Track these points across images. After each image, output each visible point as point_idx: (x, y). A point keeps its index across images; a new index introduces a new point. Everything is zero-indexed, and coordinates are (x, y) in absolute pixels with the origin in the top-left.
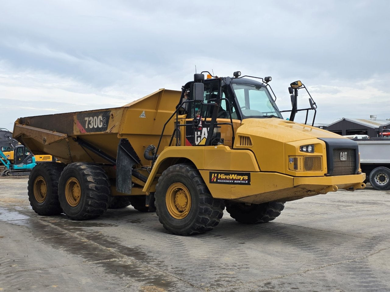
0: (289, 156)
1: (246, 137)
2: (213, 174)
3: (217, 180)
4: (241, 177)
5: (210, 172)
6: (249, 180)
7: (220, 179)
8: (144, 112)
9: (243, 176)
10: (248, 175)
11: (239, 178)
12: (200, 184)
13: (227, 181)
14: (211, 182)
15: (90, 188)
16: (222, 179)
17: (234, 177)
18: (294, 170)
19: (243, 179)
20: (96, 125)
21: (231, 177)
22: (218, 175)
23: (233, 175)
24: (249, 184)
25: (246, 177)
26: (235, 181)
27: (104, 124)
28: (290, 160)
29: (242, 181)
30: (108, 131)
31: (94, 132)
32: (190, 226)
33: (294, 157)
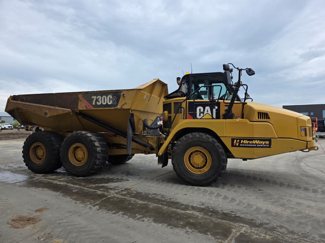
0: (301, 127)
2: (235, 140)
3: (239, 144)
4: (263, 142)
5: (232, 139)
6: (270, 144)
7: (243, 144)
9: (265, 142)
10: (270, 140)
11: (261, 143)
12: (221, 148)
13: (250, 145)
14: (233, 145)
15: (98, 151)
16: (245, 143)
17: (257, 142)
18: (305, 137)
19: (265, 144)
20: (104, 102)
21: (254, 142)
22: (240, 141)
23: (256, 141)
24: (270, 147)
25: (267, 142)
26: (258, 145)
27: (114, 101)
28: (301, 130)
29: (264, 145)
30: (119, 107)
31: (102, 108)
33: (305, 128)
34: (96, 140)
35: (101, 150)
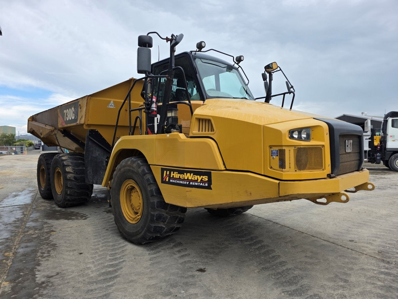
0: (271, 147)
1: (206, 120)
2: (165, 172)
3: (169, 180)
4: (199, 176)
5: (162, 168)
6: (210, 181)
7: (173, 178)
8: (112, 102)
9: (201, 177)
10: (208, 174)
11: (196, 179)
12: (152, 184)
13: (181, 182)
15: (68, 178)
16: (175, 178)
17: (190, 176)
18: (279, 169)
19: (201, 180)
20: (70, 117)
21: (186, 176)
22: (170, 173)
23: (189, 174)
24: (209, 187)
25: (205, 178)
26: (191, 183)
27: (75, 115)
28: (272, 154)
29: (200, 182)
30: (78, 122)
31: (70, 124)
32: (141, 235)
33: (280, 148)
34: (70, 164)
35: (75, 178)
